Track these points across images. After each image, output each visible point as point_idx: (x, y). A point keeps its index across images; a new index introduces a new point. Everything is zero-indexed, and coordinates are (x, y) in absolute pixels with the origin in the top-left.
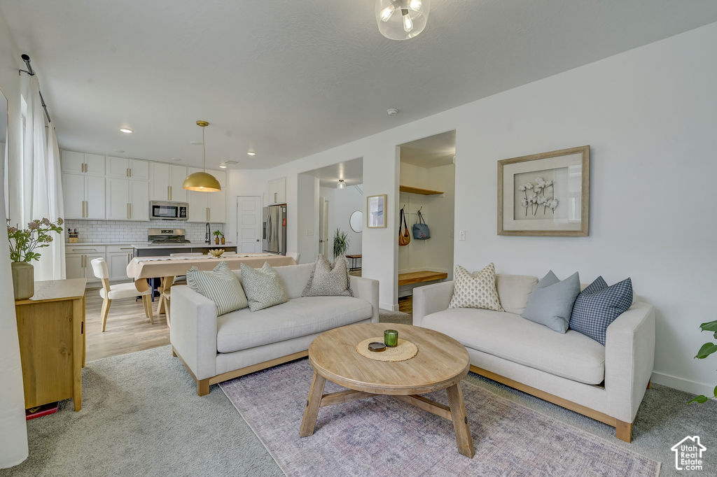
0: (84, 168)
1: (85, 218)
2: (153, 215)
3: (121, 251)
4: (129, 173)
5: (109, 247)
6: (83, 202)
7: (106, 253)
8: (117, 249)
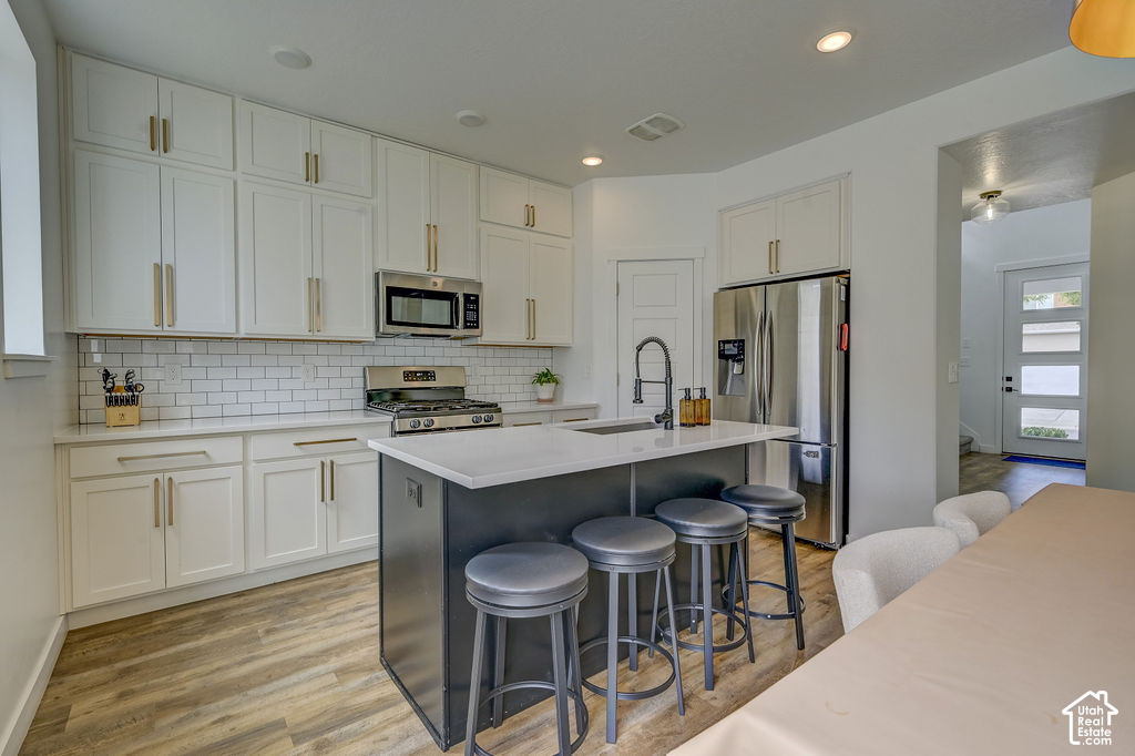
0: (160, 135)
1: (167, 330)
2: (390, 321)
3: (298, 451)
4: (313, 168)
5: (254, 442)
6: (158, 268)
7: (244, 463)
8: (285, 445)
